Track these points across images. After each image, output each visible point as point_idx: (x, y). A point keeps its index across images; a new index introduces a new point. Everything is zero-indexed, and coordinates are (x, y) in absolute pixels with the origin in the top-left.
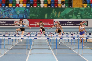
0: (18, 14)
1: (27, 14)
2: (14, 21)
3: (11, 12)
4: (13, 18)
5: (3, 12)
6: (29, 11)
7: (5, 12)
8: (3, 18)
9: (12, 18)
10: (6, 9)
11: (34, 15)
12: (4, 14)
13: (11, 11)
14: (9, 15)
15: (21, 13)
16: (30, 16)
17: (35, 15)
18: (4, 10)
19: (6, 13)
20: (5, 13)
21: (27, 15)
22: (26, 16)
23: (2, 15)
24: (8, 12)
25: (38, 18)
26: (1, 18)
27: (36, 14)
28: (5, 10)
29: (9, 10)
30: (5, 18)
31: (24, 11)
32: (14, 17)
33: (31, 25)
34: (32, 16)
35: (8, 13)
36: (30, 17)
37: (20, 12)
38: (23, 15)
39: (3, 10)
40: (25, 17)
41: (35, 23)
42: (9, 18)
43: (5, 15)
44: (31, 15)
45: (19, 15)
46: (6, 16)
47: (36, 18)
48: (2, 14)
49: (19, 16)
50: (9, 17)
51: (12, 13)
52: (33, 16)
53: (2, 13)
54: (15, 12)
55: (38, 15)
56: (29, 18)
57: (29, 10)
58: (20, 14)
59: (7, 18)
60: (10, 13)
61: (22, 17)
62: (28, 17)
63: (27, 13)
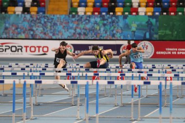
0: (134, 29)
1: (153, 30)
2: (121, 45)
3: (118, 25)
4: (122, 38)
5: (101, 24)
6: (158, 23)
7: (104, 25)
8: (102, 38)
9: (119, 38)
10: (107, 20)
11: (168, 32)
12: (104, 31)
13: (117, 22)
14: (114, 32)
15: (139, 28)
16: (160, 34)
17: (170, 33)
18: (102, 22)
19: (108, 27)
20: (106, 27)
23: (99, 32)
24: (113, 25)
25: (178, 39)
26: (97, 38)
27: (171, 30)
28: (105, 22)
29: (113, 22)
30: (105, 38)
31: (147, 24)
32: (124, 36)
33: (157, 53)
34: (163, 34)
35: (112, 28)
37: (138, 25)
38: (144, 32)
39: (101, 20)
40: (148, 36)
42: (114, 38)
43: (106, 33)
44: (161, 31)
45: (134, 32)
46: (108, 33)
47: (173, 39)
48: (100, 30)
49: (136, 34)
50: (113, 35)
51: (120, 28)
52: (166, 35)
53: (98, 28)
54: (127, 26)
55: (176, 33)
56: (158, 39)
57: (156, 21)
58: (137, 29)
59: (108, 39)
60: (116, 28)
61: (143, 35)
62: (156, 36)
63: (153, 27)
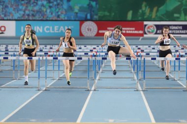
0: (76, 10)
1: (93, 11)
3: (63, 7)
4: (66, 18)
5: (47, 7)
6: (98, 6)
7: (50, 7)
8: (48, 19)
9: (63, 19)
10: (53, 3)
11: (107, 13)
12: (50, 12)
13: (62, 5)
14: (59, 13)
15: (82, 9)
16: (99, 15)
17: (108, 14)
18: (48, 4)
19: (53, 9)
21: (92, 13)
22: (91, 16)
23: (46, 13)
24: (58, 8)
25: (115, 20)
26: (44, 19)
27: (110, 11)
28: (51, 5)
29: (58, 4)
30: (51, 19)
31: (88, 7)
32: (68, 17)
34: (102, 15)
35: (57, 10)
36: (99, 17)
37: (80, 8)
38: (86, 13)
40: (89, 17)
41: (108, 28)
42: (59, 19)
43: (52, 14)
44: (100, 13)
45: (77, 13)
46: (54, 14)
47: (111, 19)
48: (46, 11)
49: (78, 15)
50: (58, 16)
51: (64, 10)
52: (104, 16)
53: (45, 10)
54: (71, 9)
55: (113, 14)
56: (98, 19)
57: (96, 4)
59: (54, 19)
60: (61, 10)
61: (84, 16)
62: (96, 17)
63: (93, 9)
